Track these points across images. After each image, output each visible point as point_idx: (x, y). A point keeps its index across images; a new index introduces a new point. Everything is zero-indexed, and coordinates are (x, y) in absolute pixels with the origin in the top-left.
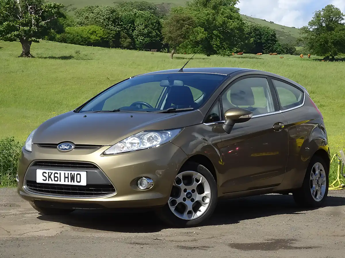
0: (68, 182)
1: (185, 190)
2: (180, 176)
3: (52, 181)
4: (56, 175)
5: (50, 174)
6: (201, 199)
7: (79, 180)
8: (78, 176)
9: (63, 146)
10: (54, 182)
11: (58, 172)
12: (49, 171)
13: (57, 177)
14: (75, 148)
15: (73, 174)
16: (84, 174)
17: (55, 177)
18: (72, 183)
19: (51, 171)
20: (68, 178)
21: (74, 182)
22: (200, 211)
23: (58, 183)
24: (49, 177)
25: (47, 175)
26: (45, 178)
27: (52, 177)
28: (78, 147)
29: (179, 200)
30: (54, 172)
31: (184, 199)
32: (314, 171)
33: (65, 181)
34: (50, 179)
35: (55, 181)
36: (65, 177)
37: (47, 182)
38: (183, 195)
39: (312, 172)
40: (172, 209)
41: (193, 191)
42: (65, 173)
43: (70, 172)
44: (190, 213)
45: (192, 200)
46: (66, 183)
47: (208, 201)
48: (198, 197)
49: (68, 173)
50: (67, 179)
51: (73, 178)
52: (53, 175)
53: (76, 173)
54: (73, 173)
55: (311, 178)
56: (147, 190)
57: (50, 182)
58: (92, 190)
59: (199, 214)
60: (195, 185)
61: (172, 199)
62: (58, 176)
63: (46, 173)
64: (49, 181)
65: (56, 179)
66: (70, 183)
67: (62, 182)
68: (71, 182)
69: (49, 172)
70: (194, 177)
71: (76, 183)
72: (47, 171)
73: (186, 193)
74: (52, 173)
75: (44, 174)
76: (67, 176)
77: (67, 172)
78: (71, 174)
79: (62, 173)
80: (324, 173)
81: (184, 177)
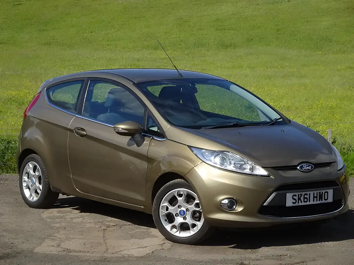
0: (317, 201)
3: (302, 202)
4: (306, 196)
5: (300, 196)
7: (326, 198)
8: (326, 194)
10: (303, 204)
11: (308, 193)
12: (299, 193)
15: (321, 193)
16: (331, 192)
17: (304, 198)
18: (321, 202)
20: (316, 197)
21: (322, 200)
23: (308, 203)
24: (299, 199)
25: (296, 198)
26: (294, 201)
27: (302, 198)
30: (303, 193)
33: (314, 201)
35: (304, 202)
36: (314, 197)
37: (297, 204)
42: (314, 193)
43: (318, 192)
46: (315, 202)
49: (317, 193)
50: (315, 199)
51: (321, 198)
52: (303, 196)
53: (324, 191)
54: (321, 191)
57: (300, 204)
62: (308, 197)
63: (296, 195)
64: (298, 203)
65: (306, 200)
67: (312, 203)
69: (299, 195)
71: (324, 201)
72: (297, 194)
74: (302, 194)
75: (294, 197)
76: (316, 195)
77: (315, 192)
79: (312, 193)
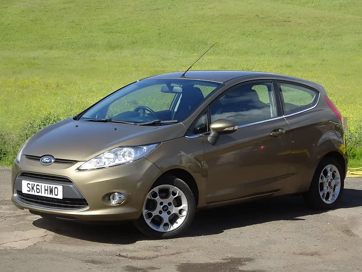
0: (48, 194)
1: (161, 204)
2: (156, 189)
3: (35, 192)
4: (38, 187)
5: (33, 185)
6: (177, 212)
7: (56, 194)
8: (56, 189)
9: (45, 159)
10: (36, 194)
11: (40, 184)
12: (33, 183)
13: (38, 189)
14: (55, 162)
15: (51, 187)
16: (60, 188)
17: (37, 189)
18: (51, 196)
19: (34, 183)
20: (47, 190)
21: (52, 195)
22: (177, 223)
23: (40, 194)
24: (33, 188)
25: (30, 186)
27: (35, 188)
28: (58, 161)
29: (155, 213)
30: (36, 184)
31: (160, 212)
32: (326, 173)
34: (33, 190)
35: (37, 192)
36: (45, 190)
37: (30, 193)
38: (159, 208)
39: (322, 174)
40: (148, 222)
41: (170, 204)
43: (49, 185)
44: (166, 225)
45: (169, 213)
46: (46, 195)
47: (185, 213)
48: (175, 210)
50: (46, 192)
51: (51, 191)
52: (35, 186)
53: (54, 186)
54: (52, 186)
55: (320, 181)
56: (119, 205)
57: (33, 193)
58: (68, 203)
59: (175, 226)
60: (172, 198)
61: (147, 211)
62: (40, 188)
65: (38, 191)
66: (49, 196)
67: (43, 194)
68: (50, 194)
70: (171, 191)
71: (54, 196)
72: (31, 183)
73: (162, 206)
75: (29, 185)
76: (46, 188)
77: (46, 185)
78: (50, 187)
79: (43, 185)
80: (338, 175)
81: (161, 191)
